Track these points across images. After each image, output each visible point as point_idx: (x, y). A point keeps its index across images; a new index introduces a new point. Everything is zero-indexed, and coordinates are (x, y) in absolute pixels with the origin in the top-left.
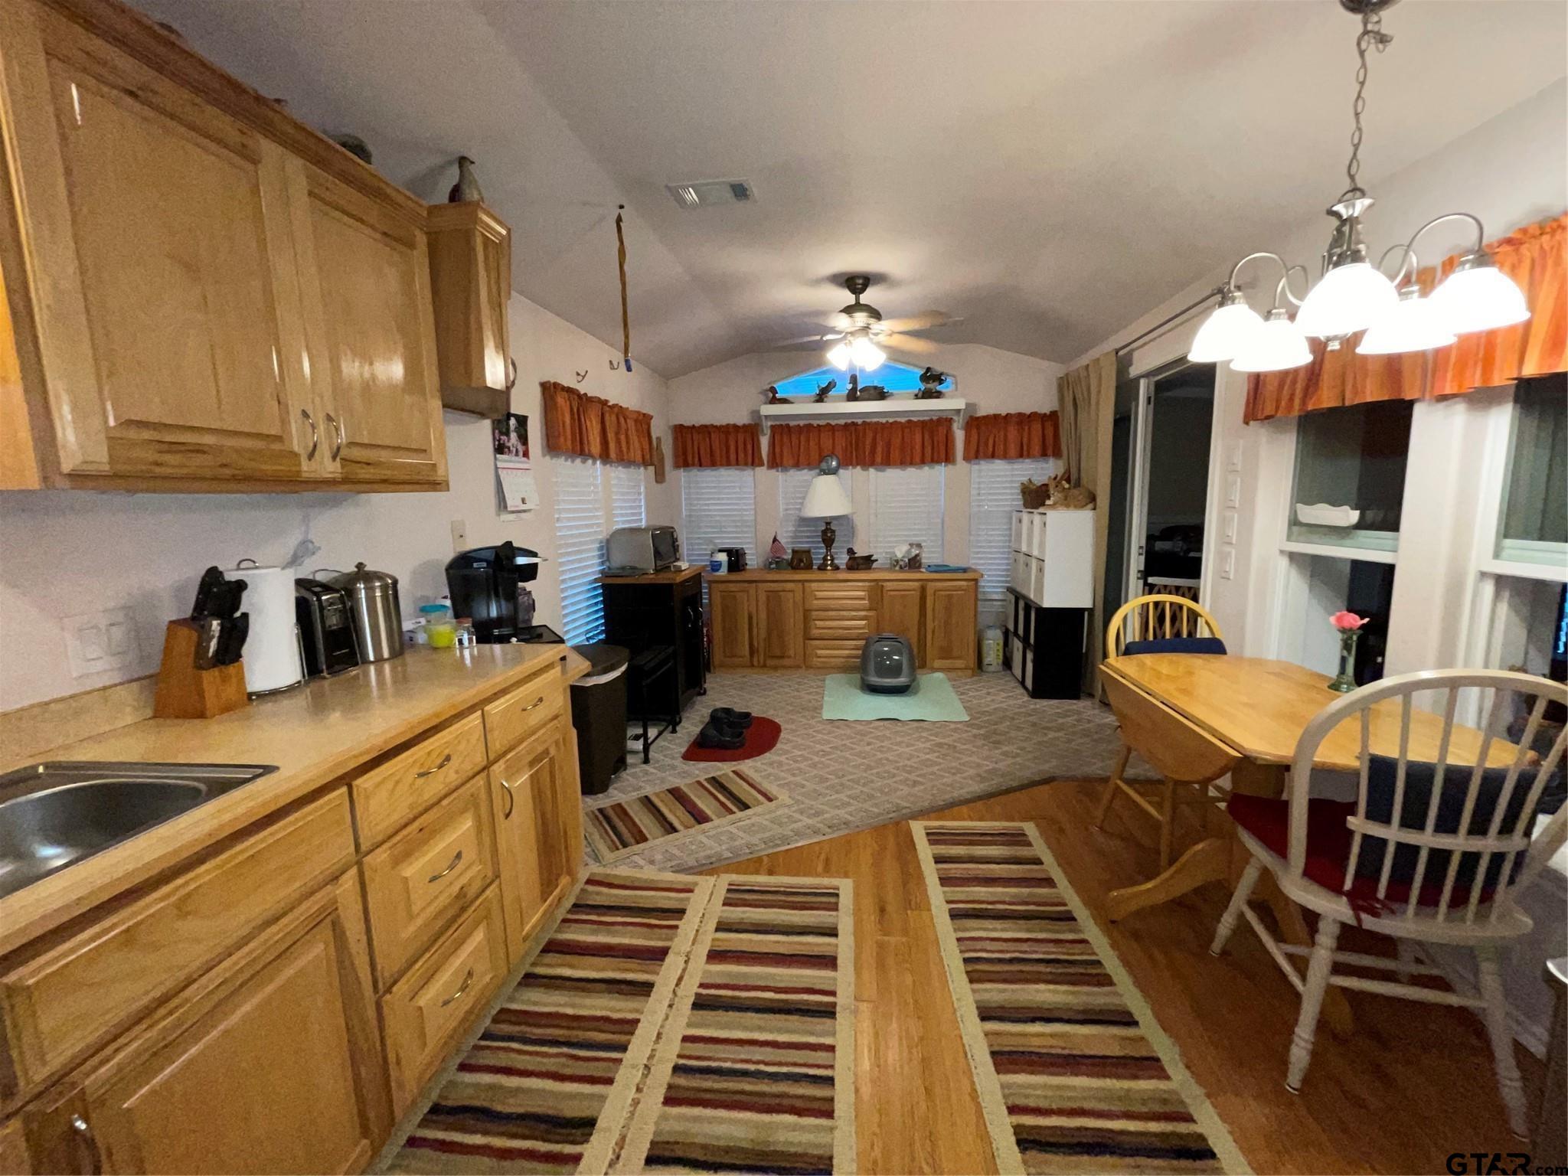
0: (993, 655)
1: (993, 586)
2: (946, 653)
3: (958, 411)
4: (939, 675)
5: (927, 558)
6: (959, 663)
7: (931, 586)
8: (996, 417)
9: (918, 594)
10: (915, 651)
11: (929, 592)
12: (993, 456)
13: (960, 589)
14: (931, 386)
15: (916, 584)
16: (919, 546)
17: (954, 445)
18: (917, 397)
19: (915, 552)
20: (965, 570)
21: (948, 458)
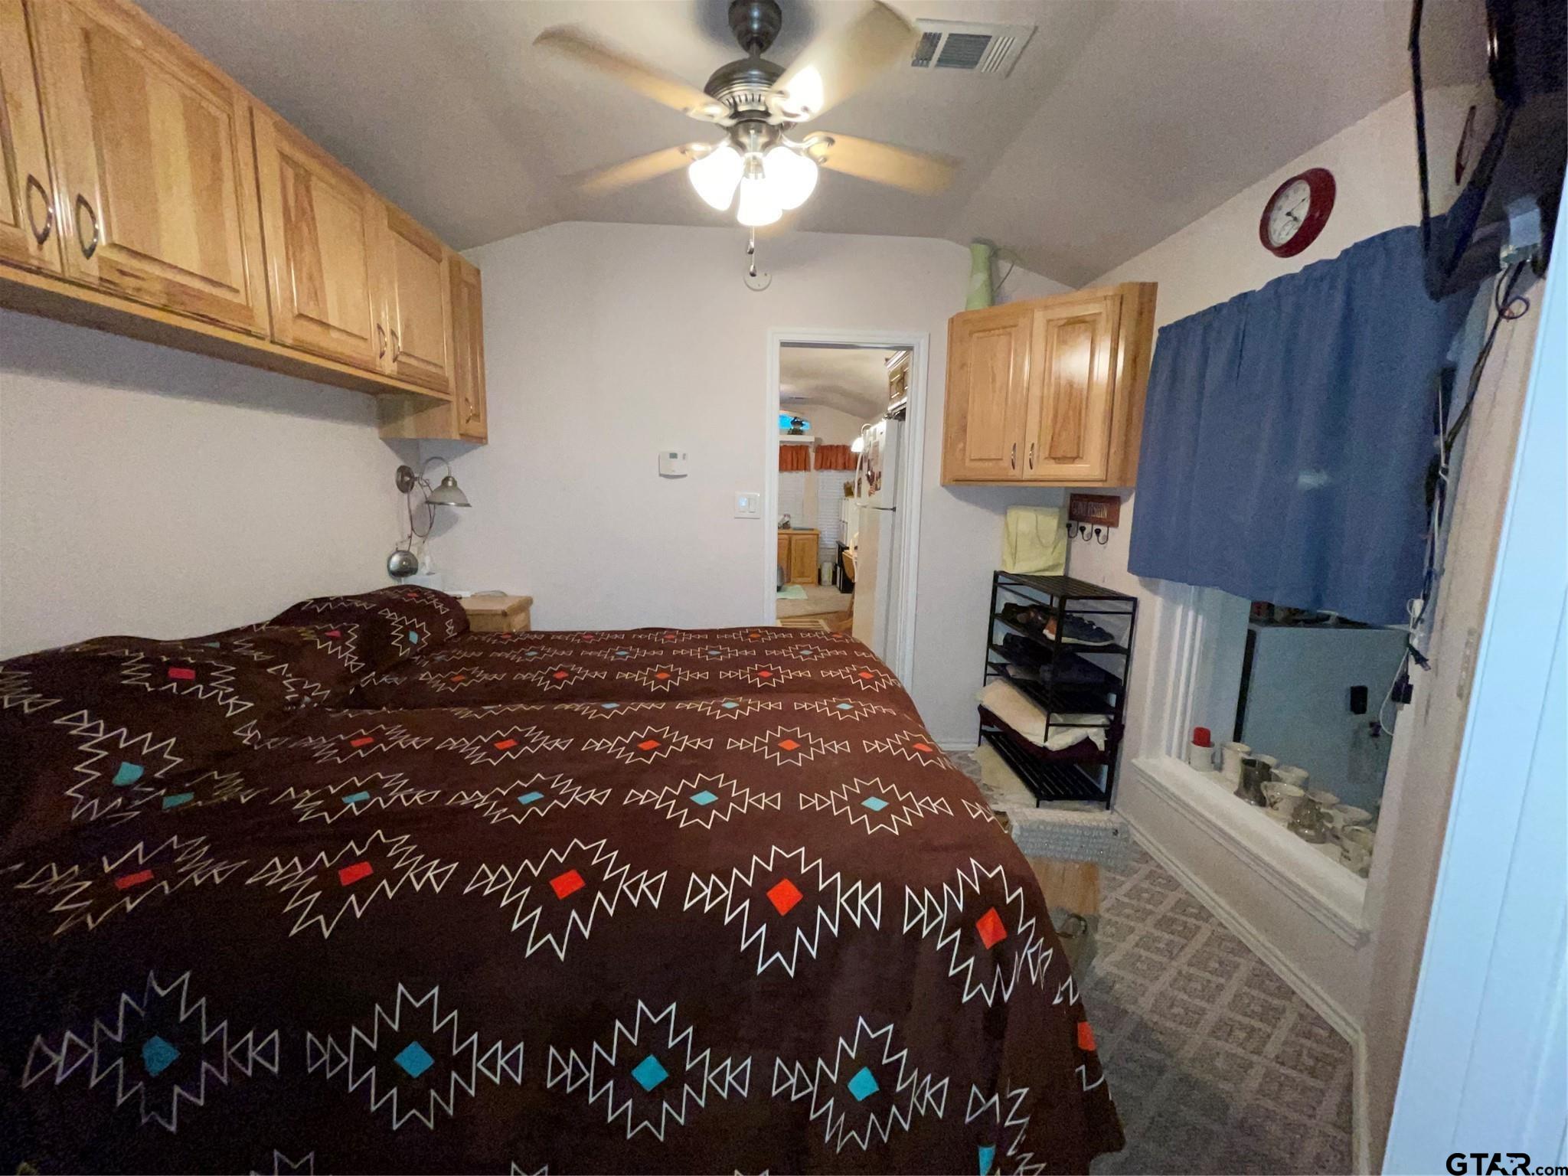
0: (827, 576)
1: (830, 542)
2: (802, 575)
3: (811, 443)
4: (798, 586)
5: (794, 523)
6: (810, 580)
7: (794, 538)
8: (831, 446)
9: (787, 542)
10: (785, 573)
11: (793, 542)
12: (830, 468)
13: (807, 539)
14: (797, 427)
15: (786, 536)
16: (789, 516)
17: (809, 462)
18: (789, 433)
19: (787, 519)
20: (812, 530)
21: (806, 468)
